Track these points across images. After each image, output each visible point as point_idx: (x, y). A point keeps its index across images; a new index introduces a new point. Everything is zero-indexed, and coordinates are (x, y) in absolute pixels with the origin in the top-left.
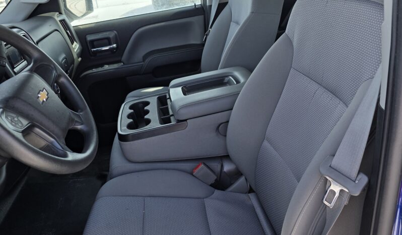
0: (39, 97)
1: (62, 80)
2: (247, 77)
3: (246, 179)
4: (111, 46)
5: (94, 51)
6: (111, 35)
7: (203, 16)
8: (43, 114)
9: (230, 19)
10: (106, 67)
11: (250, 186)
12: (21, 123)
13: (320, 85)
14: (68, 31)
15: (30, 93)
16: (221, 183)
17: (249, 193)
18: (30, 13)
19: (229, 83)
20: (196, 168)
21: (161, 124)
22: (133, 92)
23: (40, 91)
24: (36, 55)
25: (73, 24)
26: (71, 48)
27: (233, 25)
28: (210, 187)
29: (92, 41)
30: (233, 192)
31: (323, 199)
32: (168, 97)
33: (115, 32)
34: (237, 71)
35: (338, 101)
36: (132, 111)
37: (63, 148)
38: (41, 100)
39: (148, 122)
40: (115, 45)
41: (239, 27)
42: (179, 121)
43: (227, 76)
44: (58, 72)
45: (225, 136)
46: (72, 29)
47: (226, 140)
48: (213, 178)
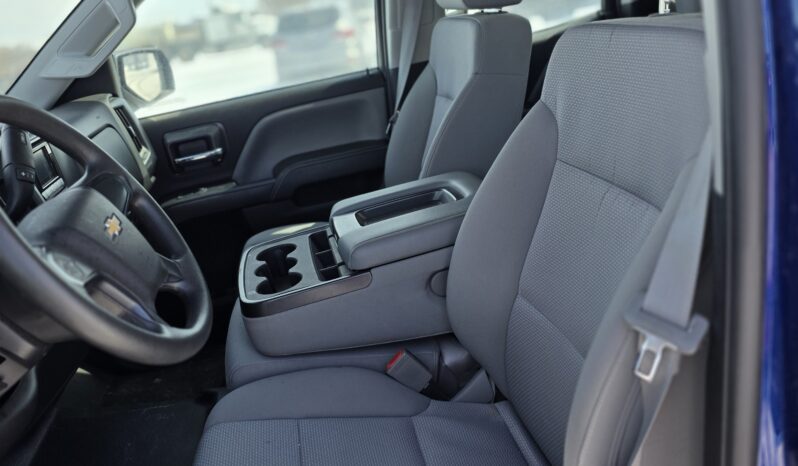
0: (106, 228)
1: (141, 202)
2: (474, 188)
3: (488, 375)
4: (213, 152)
5: (180, 162)
6: (212, 131)
7: (382, 90)
8: (116, 257)
9: (433, 92)
10: (204, 191)
11: (496, 387)
12: (82, 272)
13: (611, 182)
14: (131, 128)
15: (91, 222)
16: (441, 388)
17: (496, 401)
18: (58, 97)
19: (442, 200)
20: (392, 361)
21: (322, 280)
22: (256, 236)
23: (108, 218)
24: (92, 158)
25: (139, 114)
26: (137, 158)
27: (440, 102)
28: (421, 396)
29: (176, 145)
30: (465, 402)
31: (633, 368)
32: (329, 233)
33: (220, 125)
34: (456, 178)
35: (644, 205)
36: (264, 263)
37: (152, 317)
38: (111, 232)
39: (297, 278)
40: (219, 150)
41: (453, 103)
42: (355, 272)
43: (439, 189)
44: (133, 187)
45: (444, 296)
46: (138, 123)
47: (444, 305)
48: (424, 378)
